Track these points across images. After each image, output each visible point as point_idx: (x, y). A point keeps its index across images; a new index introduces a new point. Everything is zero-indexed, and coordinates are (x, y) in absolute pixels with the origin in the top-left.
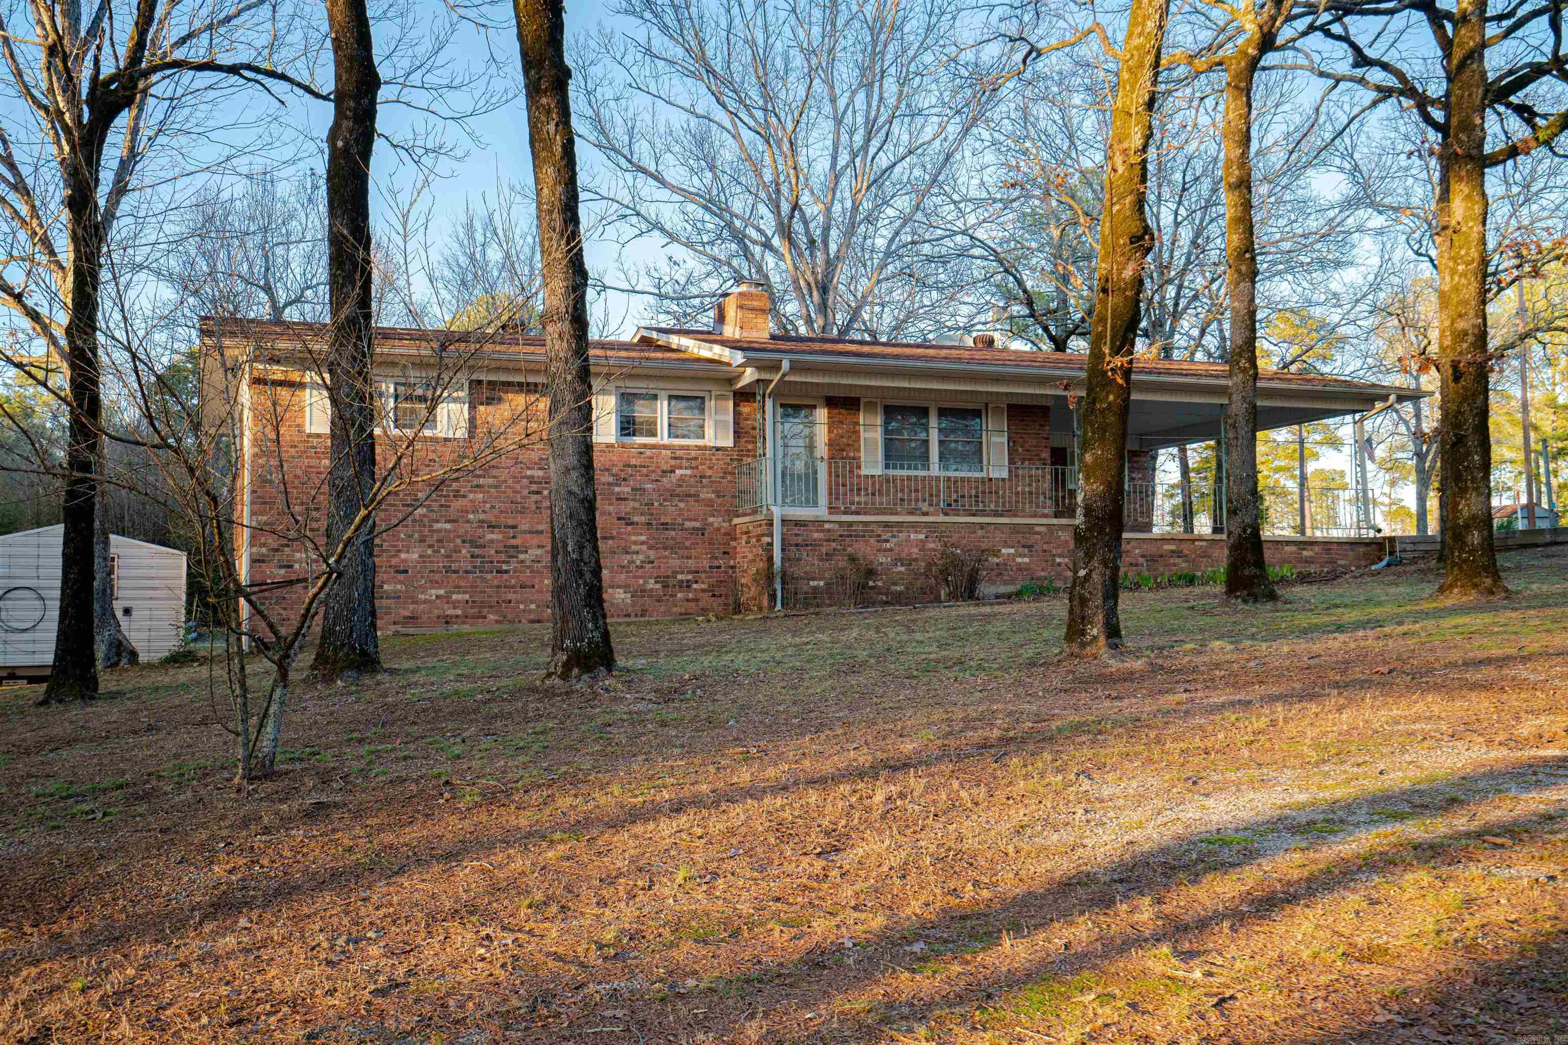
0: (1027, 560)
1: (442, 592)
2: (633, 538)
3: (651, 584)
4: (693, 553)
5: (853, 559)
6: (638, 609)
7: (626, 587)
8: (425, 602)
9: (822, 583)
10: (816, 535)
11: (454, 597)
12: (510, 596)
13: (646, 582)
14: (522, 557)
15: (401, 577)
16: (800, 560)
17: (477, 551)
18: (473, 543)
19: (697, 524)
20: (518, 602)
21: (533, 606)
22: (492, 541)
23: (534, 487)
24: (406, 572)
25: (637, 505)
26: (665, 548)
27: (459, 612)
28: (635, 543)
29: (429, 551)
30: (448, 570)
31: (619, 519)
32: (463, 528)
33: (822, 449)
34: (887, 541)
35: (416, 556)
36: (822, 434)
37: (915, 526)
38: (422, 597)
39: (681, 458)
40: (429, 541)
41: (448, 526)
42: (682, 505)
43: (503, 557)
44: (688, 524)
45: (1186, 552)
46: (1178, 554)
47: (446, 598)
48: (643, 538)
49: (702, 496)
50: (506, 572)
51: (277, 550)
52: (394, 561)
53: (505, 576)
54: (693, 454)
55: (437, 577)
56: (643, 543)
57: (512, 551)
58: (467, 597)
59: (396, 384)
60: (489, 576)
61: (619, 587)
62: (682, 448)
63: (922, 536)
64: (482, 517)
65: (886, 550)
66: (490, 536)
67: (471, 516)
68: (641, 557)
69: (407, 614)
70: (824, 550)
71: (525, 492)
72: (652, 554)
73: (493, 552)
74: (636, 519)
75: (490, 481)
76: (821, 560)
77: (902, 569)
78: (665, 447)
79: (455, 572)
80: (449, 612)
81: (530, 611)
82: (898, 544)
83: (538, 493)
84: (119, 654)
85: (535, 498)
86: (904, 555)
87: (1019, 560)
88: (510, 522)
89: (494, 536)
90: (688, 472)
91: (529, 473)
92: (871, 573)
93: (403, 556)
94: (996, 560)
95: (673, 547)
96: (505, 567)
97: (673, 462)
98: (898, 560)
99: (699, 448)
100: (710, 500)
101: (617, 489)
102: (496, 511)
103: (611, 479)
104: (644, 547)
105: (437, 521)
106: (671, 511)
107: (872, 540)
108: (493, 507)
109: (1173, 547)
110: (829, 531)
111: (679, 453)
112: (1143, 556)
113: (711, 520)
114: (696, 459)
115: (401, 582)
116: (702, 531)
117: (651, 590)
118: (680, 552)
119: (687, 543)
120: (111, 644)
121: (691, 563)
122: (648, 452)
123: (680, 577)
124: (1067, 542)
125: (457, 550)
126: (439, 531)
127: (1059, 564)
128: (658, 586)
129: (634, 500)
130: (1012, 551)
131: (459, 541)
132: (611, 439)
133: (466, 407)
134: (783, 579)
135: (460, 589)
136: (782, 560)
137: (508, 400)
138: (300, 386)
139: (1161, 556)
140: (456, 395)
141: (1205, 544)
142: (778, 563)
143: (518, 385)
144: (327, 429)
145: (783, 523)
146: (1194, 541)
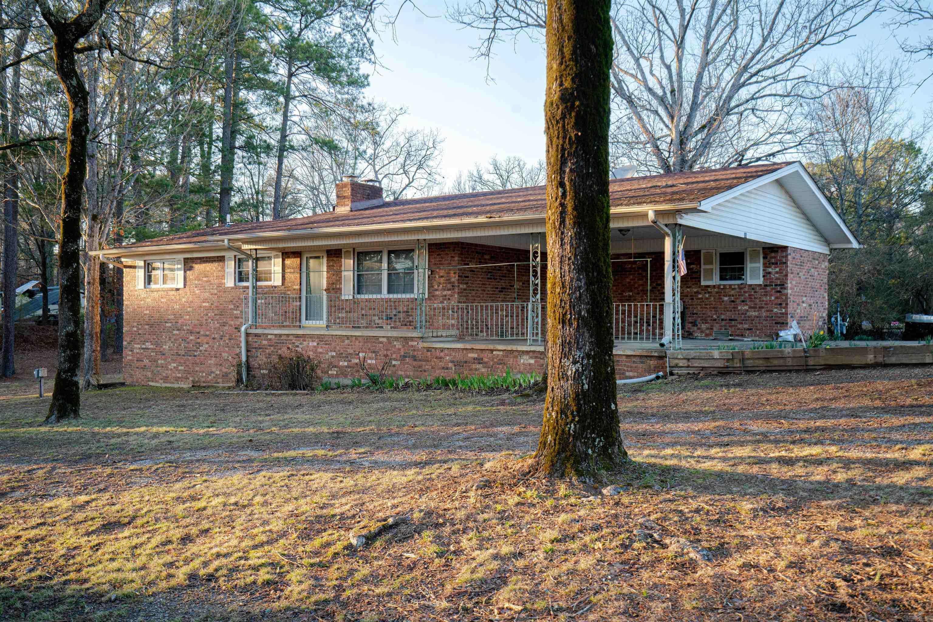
0: (374, 362)
1: (175, 365)
5: (281, 357)
8: (171, 370)
9: (266, 372)
10: (264, 342)
11: (179, 368)
12: (197, 369)
14: (201, 348)
15: (163, 357)
16: (257, 357)
17: (186, 345)
18: (185, 341)
20: (200, 372)
22: (191, 340)
23: (205, 312)
24: (165, 355)
25: (242, 320)
27: (180, 376)
29: (172, 345)
30: (177, 354)
32: (182, 333)
33: (325, 284)
34: (298, 347)
35: (167, 347)
36: (325, 274)
37: (312, 337)
38: (169, 367)
39: (260, 293)
40: (172, 340)
41: (178, 332)
43: (195, 348)
45: (486, 360)
46: (479, 361)
47: (177, 369)
49: (269, 315)
50: (196, 356)
52: (162, 349)
53: (195, 358)
54: (265, 290)
55: (174, 358)
57: (198, 345)
58: (183, 368)
59: (163, 263)
60: (190, 358)
62: (260, 287)
63: (315, 344)
64: (188, 328)
67: (185, 327)
69: (165, 375)
70: (268, 351)
71: (202, 315)
73: (191, 346)
75: (191, 309)
76: (266, 357)
79: (179, 355)
80: (177, 376)
83: (207, 315)
85: (205, 317)
87: (369, 360)
88: (197, 330)
89: (192, 338)
90: (263, 301)
91: (204, 304)
93: (164, 347)
96: (195, 354)
99: (267, 287)
100: (272, 317)
101: (235, 312)
102: (192, 325)
103: (232, 307)
105: (174, 330)
107: (291, 346)
108: (192, 323)
109: (475, 355)
110: (270, 339)
112: (452, 362)
114: (266, 293)
115: (163, 360)
124: (399, 349)
125: (180, 345)
126: (174, 335)
127: (394, 366)
129: (241, 318)
131: (181, 340)
132: (232, 285)
133: (182, 272)
134: (249, 368)
135: (181, 364)
136: (248, 357)
137: (198, 267)
138: (134, 267)
139: (466, 362)
140: (179, 266)
141: (501, 353)
142: (244, 359)
143: (200, 258)
144: (143, 287)
145: (247, 335)
146: (492, 351)
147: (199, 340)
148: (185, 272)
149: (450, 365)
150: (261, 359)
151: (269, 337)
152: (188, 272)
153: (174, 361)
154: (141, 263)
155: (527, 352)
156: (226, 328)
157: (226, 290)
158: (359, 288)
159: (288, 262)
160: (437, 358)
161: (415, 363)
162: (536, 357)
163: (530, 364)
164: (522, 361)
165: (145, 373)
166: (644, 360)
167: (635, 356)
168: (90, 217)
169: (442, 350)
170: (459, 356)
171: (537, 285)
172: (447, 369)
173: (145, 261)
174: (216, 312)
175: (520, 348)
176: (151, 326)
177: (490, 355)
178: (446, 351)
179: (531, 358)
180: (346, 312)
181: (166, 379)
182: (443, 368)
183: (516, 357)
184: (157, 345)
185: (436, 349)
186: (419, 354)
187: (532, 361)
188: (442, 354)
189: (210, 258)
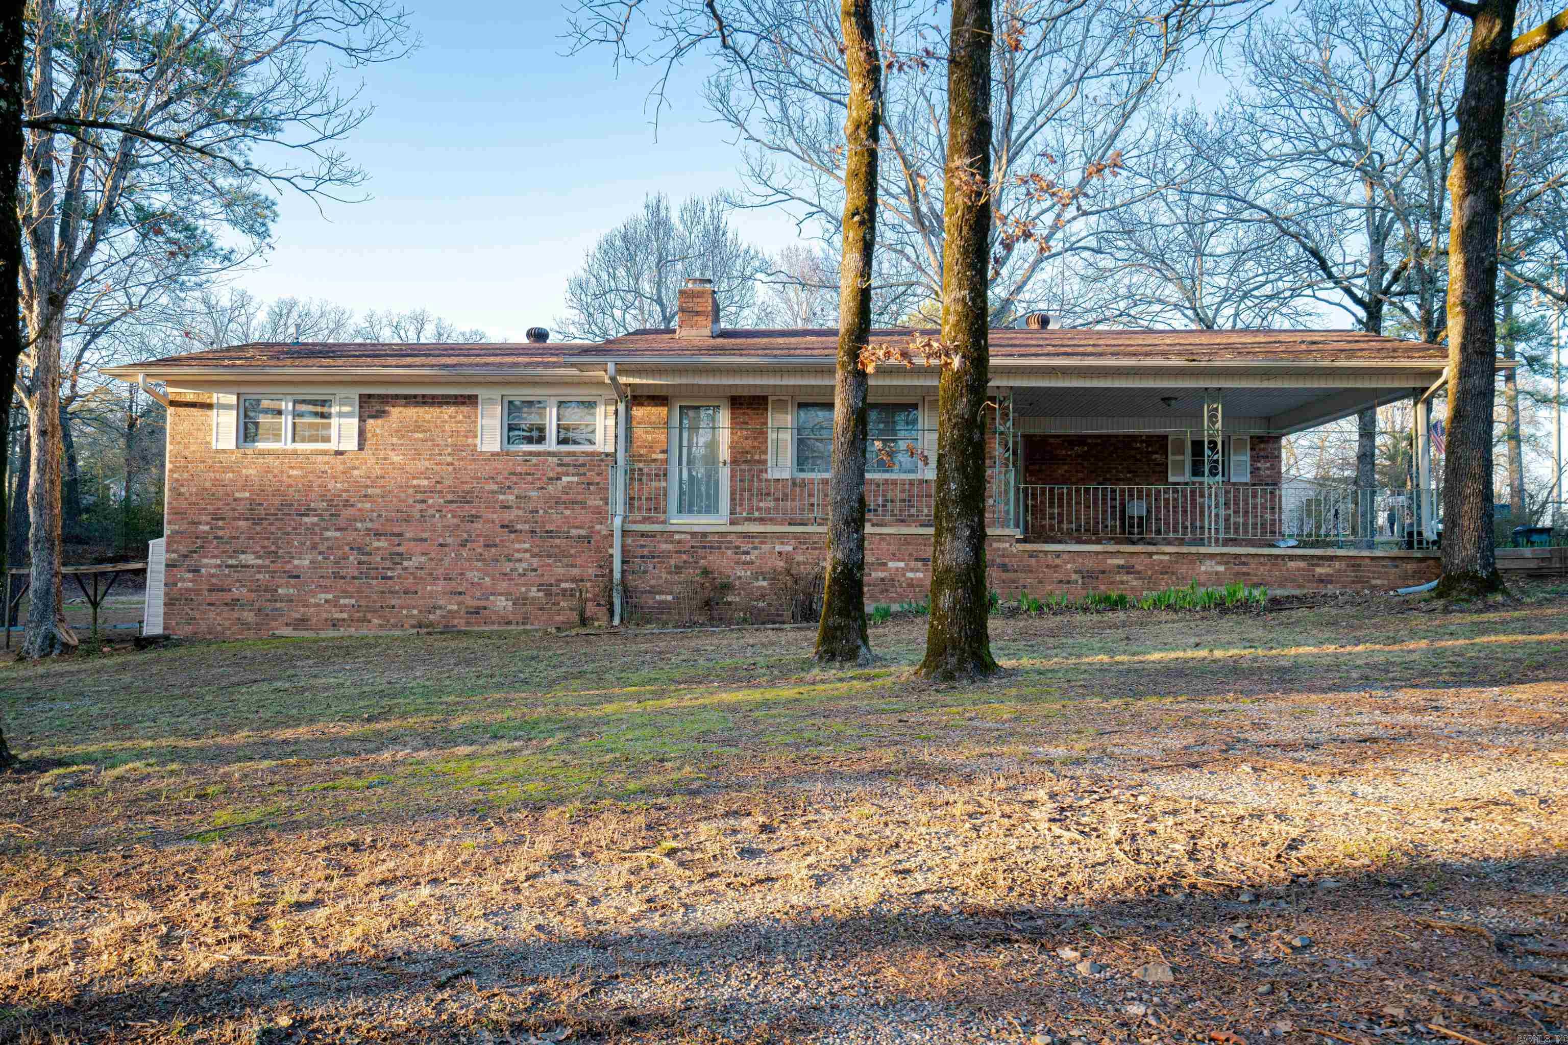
0: (920, 575)
1: (330, 596)
2: (517, 546)
3: (534, 592)
4: (579, 561)
5: (706, 572)
6: (519, 617)
7: (507, 594)
8: (317, 605)
9: (670, 598)
10: (664, 546)
11: (342, 601)
12: (393, 602)
13: (528, 590)
14: (405, 564)
15: (293, 581)
16: (645, 572)
17: (364, 558)
18: (360, 550)
19: (583, 532)
20: (402, 607)
21: (415, 612)
22: (378, 549)
23: (419, 497)
24: (298, 577)
25: (520, 512)
26: (549, 556)
27: (345, 616)
28: (518, 551)
29: (320, 558)
30: (336, 576)
31: (503, 527)
32: (351, 536)
33: (724, 453)
34: (748, 553)
35: (307, 562)
36: (725, 437)
37: (781, 537)
38: (312, 600)
39: (568, 465)
40: (322, 548)
41: (338, 534)
42: (568, 513)
43: (388, 564)
44: (574, 532)
45: (1139, 567)
46: (1126, 569)
47: (335, 603)
48: (527, 546)
49: (589, 503)
50: (390, 578)
51: (186, 556)
52: (288, 567)
53: (390, 582)
54: (581, 460)
55: (328, 582)
56: (526, 551)
57: (396, 558)
58: (353, 601)
59: (295, 402)
60: (374, 582)
61: (501, 594)
62: (569, 454)
63: (790, 548)
64: (370, 525)
65: (744, 563)
66: (376, 544)
67: (359, 525)
68: (524, 565)
69: (298, 616)
70: (672, 562)
71: (411, 501)
72: (535, 562)
73: (378, 559)
74: (519, 527)
75: (378, 491)
76: (670, 573)
77: (765, 584)
78: (550, 454)
79: (343, 578)
80: (336, 616)
81: (412, 616)
82: (761, 557)
83: (424, 501)
84: (52, 646)
85: (419, 506)
86: (766, 569)
87: (910, 575)
88: (396, 530)
89: (380, 544)
90: (575, 479)
91: (415, 482)
92: (726, 587)
93: (296, 562)
94: (881, 575)
95: (560, 555)
96: (389, 574)
97: (559, 469)
98: (760, 574)
99: (586, 454)
100: (598, 507)
101: (501, 497)
102: (382, 520)
103: (495, 488)
104: (528, 555)
105: (327, 530)
106: (555, 519)
107: (729, 552)
108: (380, 516)
109: (1121, 562)
110: (679, 542)
111: (567, 460)
112: (1076, 572)
113: (598, 527)
114: (584, 465)
115: (294, 587)
116: (588, 539)
117: (534, 598)
118: (565, 560)
119: (572, 551)
120: (45, 637)
121: (575, 572)
122: (534, 460)
123: (563, 585)
125: (346, 558)
126: (327, 539)
128: (541, 594)
129: (519, 508)
130: (902, 564)
131: (347, 548)
132: (496, 448)
133: (355, 421)
134: (627, 593)
135: (347, 594)
136: (623, 572)
137: (397, 413)
138: (209, 406)
139: (1104, 572)
140: (346, 409)
141: (1167, 558)
142: (617, 575)
143: (406, 397)
144: (232, 445)
145: (625, 533)
146: (1150, 554)
147: (400, 549)
148: (362, 420)
149: (1074, 577)
150: (656, 575)
151: (677, 537)
152: (371, 422)
153: (325, 589)
154: (232, 399)
155: (1212, 556)
156: (478, 525)
157: (476, 456)
158: (801, 462)
159: (638, 412)
160: (1048, 566)
161: (1004, 576)
162: (1227, 563)
163: (1217, 573)
164: (1203, 568)
165: (236, 615)
166: (1399, 563)
167: (1383, 558)
168: (45, 296)
169: (1058, 554)
170: (1090, 563)
171: (1217, 461)
172: (1068, 582)
173: (238, 395)
174: (450, 497)
175: (1202, 550)
176: (257, 521)
177: (1147, 561)
178: (1065, 556)
179: (1219, 563)
180: (776, 500)
181: (301, 623)
182: (1061, 582)
183: (1193, 562)
184: (274, 555)
185: (1046, 553)
186: (1013, 562)
187: (1221, 568)
188: (1058, 561)
189: (433, 397)
